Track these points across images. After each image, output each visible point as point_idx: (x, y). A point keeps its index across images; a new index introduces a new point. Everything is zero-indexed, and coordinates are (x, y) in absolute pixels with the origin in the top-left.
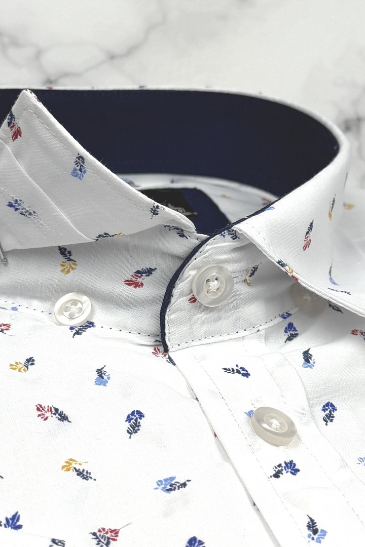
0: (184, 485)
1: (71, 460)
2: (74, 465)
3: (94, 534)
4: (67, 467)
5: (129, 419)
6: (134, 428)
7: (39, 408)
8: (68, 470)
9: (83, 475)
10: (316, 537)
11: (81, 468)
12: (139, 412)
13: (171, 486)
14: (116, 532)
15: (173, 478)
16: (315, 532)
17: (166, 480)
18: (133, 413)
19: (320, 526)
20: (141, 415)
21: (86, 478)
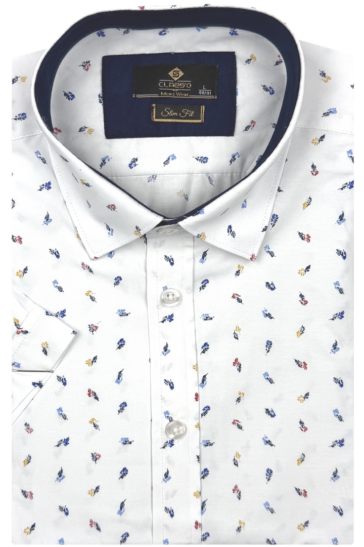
0: (127, 315)
1: (90, 291)
2: (90, 294)
3: (89, 326)
4: (87, 294)
5: (116, 279)
6: (117, 283)
7: (83, 264)
8: (87, 295)
9: (93, 299)
10: (165, 353)
11: (92, 295)
12: (120, 278)
13: (123, 314)
14: (97, 327)
15: (124, 310)
16: (166, 351)
17: (121, 310)
18: (118, 277)
19: (168, 348)
20: (121, 279)
21: (93, 300)
